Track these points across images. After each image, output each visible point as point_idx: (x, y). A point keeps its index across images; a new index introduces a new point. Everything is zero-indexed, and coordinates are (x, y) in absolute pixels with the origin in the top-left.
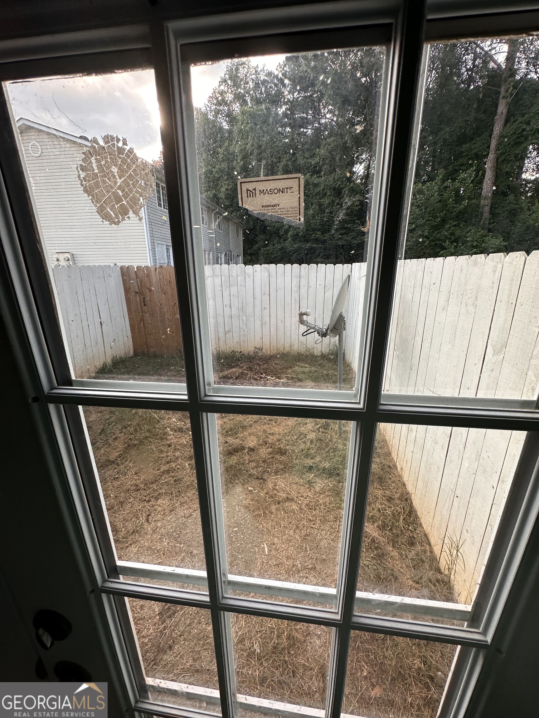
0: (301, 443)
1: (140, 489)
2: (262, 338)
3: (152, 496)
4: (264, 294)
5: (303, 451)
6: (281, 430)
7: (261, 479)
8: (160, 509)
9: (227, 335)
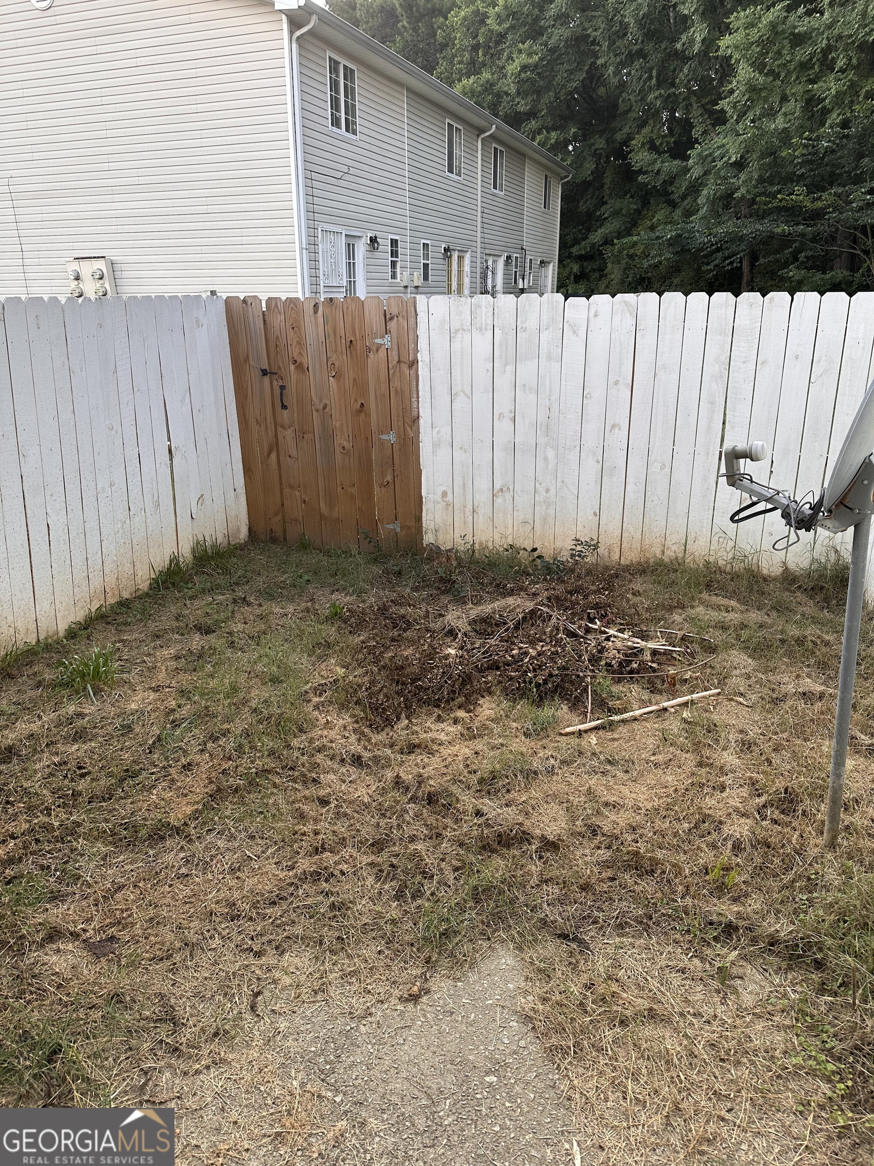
0: (704, 846)
1: (239, 916)
2: (598, 515)
3: (270, 942)
4: (616, 383)
5: (707, 873)
6: (642, 797)
7: (576, 939)
8: (287, 980)
9: (499, 501)
